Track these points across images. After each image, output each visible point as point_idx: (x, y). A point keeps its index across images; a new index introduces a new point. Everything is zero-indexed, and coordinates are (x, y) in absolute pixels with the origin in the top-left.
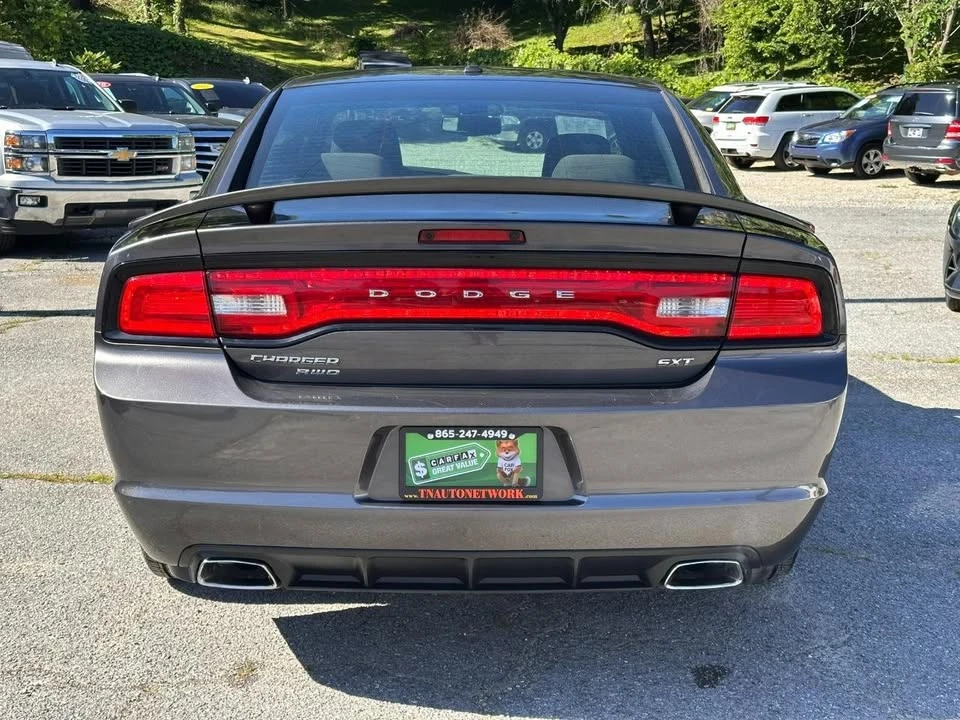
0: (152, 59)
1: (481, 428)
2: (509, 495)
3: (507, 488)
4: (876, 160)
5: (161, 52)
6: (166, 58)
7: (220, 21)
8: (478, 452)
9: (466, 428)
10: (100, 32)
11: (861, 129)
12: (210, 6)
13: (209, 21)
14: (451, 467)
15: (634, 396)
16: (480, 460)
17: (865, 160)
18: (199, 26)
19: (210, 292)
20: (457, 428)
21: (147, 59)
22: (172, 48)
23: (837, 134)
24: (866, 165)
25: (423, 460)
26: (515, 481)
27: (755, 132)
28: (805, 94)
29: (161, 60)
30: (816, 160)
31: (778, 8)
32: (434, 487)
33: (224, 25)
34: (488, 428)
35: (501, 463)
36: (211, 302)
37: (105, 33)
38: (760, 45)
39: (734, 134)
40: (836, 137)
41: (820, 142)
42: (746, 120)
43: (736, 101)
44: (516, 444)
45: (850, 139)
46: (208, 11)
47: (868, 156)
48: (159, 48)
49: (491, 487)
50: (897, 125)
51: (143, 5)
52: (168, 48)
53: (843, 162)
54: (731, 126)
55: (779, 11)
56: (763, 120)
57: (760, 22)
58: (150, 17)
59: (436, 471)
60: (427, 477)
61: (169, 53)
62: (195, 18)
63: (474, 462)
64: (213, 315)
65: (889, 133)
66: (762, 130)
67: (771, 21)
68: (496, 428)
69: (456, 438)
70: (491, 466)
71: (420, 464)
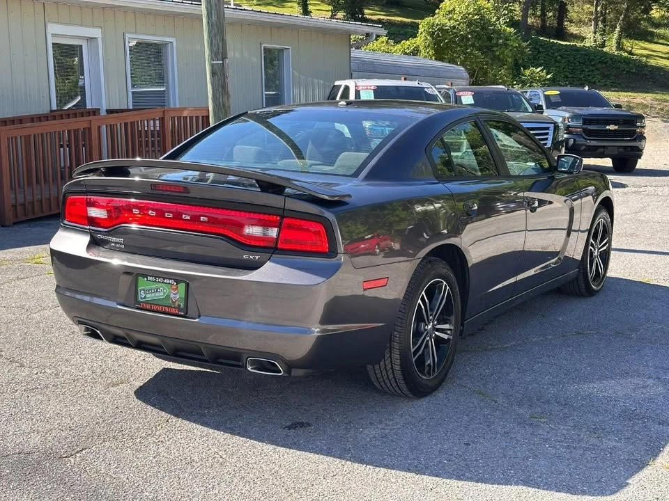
0: (587, 70)
1: (164, 278)
2: (173, 311)
3: (172, 308)
5: (594, 65)
6: (597, 69)
7: (661, 41)
8: (164, 289)
9: (159, 277)
10: (554, 53)
12: (655, 31)
13: (651, 42)
14: (153, 295)
15: (223, 271)
16: (164, 293)
18: (643, 45)
19: (87, 206)
20: (155, 277)
21: (582, 71)
22: (601, 62)
26: (176, 305)
29: (592, 71)
32: (147, 303)
33: (663, 44)
34: (167, 278)
35: (172, 296)
36: (87, 210)
37: (556, 54)
44: (177, 287)
46: (652, 34)
48: (593, 63)
49: (167, 306)
51: (591, 33)
52: (599, 62)
58: (595, 41)
59: (148, 296)
60: (145, 298)
61: (599, 66)
62: (641, 40)
63: (162, 294)
64: (87, 216)
68: (170, 279)
69: (155, 281)
70: (168, 296)
71: (143, 291)
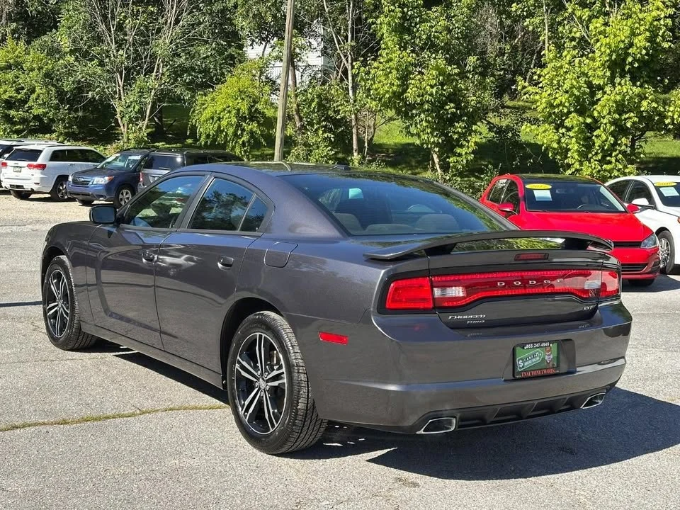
1: (541, 342)
2: (549, 372)
3: (548, 369)
4: (127, 196)
8: (539, 353)
9: (537, 343)
11: (117, 176)
14: (530, 362)
16: (540, 357)
17: (121, 196)
19: (432, 287)
20: (533, 343)
23: (102, 179)
24: (121, 199)
25: (521, 359)
26: (551, 366)
27: (37, 175)
28: (68, 151)
30: (89, 195)
31: (23, 88)
32: (525, 371)
34: (543, 342)
35: (546, 358)
36: (432, 291)
38: (12, 113)
39: (21, 175)
40: (102, 180)
41: (91, 183)
42: (29, 166)
43: (18, 152)
44: (551, 348)
45: (111, 182)
47: (122, 194)
49: (543, 369)
50: (147, 174)
53: (108, 197)
54: (17, 169)
55: (25, 91)
56: (43, 167)
57: (10, 97)
59: (526, 364)
60: (523, 367)
63: (538, 358)
64: (434, 299)
65: (141, 179)
66: (42, 173)
67: (19, 97)
68: (546, 342)
69: (533, 348)
70: (544, 359)
71: (521, 361)
